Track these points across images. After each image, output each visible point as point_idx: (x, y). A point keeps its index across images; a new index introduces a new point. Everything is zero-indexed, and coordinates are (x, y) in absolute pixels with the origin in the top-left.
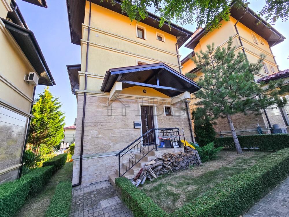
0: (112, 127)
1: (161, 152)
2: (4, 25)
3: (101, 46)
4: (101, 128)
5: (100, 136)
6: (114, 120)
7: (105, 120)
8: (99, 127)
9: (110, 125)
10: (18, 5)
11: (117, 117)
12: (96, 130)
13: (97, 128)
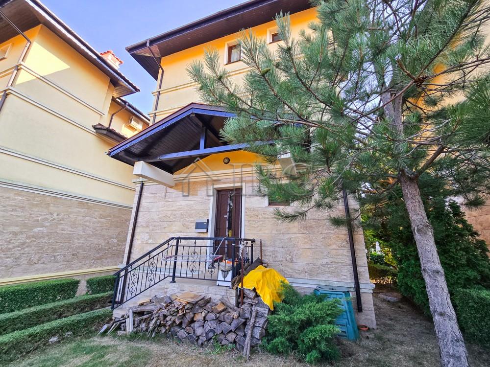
0: (166, 229)
1: (177, 286)
2: (95, 131)
3: (168, 110)
4: (153, 230)
5: (150, 241)
6: (169, 217)
7: (160, 218)
8: (151, 228)
9: (164, 226)
10: (128, 101)
11: (174, 213)
12: (147, 233)
13: (148, 230)
